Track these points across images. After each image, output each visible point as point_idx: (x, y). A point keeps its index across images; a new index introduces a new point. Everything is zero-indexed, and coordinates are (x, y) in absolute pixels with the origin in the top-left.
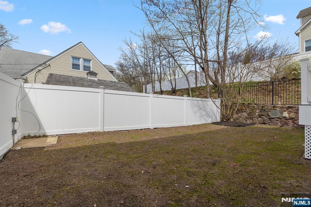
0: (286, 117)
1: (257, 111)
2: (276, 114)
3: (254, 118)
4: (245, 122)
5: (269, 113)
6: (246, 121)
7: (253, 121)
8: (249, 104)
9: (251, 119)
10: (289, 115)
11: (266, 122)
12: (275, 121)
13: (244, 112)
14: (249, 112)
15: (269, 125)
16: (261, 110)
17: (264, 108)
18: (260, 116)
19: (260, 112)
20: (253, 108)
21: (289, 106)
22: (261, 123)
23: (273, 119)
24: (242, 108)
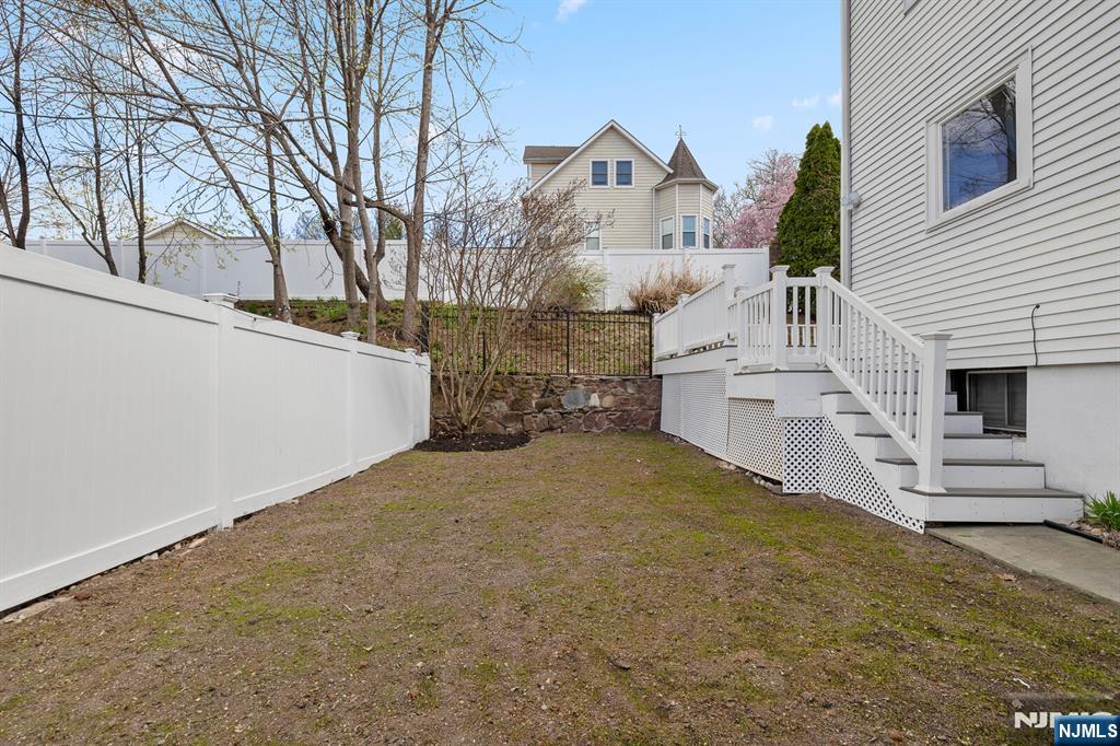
0: (595, 407)
1: (534, 395)
2: (576, 402)
3: (525, 417)
4: (500, 429)
5: (563, 399)
6: (506, 428)
7: (523, 425)
8: (511, 373)
9: (520, 418)
10: (601, 402)
11: (555, 425)
12: (574, 421)
13: (499, 399)
14: (513, 398)
15: (562, 432)
16: (545, 390)
17: (550, 386)
18: (541, 408)
19: (542, 396)
20: (524, 386)
21: (604, 377)
22: (544, 428)
23: (570, 413)
24: (495, 386)
